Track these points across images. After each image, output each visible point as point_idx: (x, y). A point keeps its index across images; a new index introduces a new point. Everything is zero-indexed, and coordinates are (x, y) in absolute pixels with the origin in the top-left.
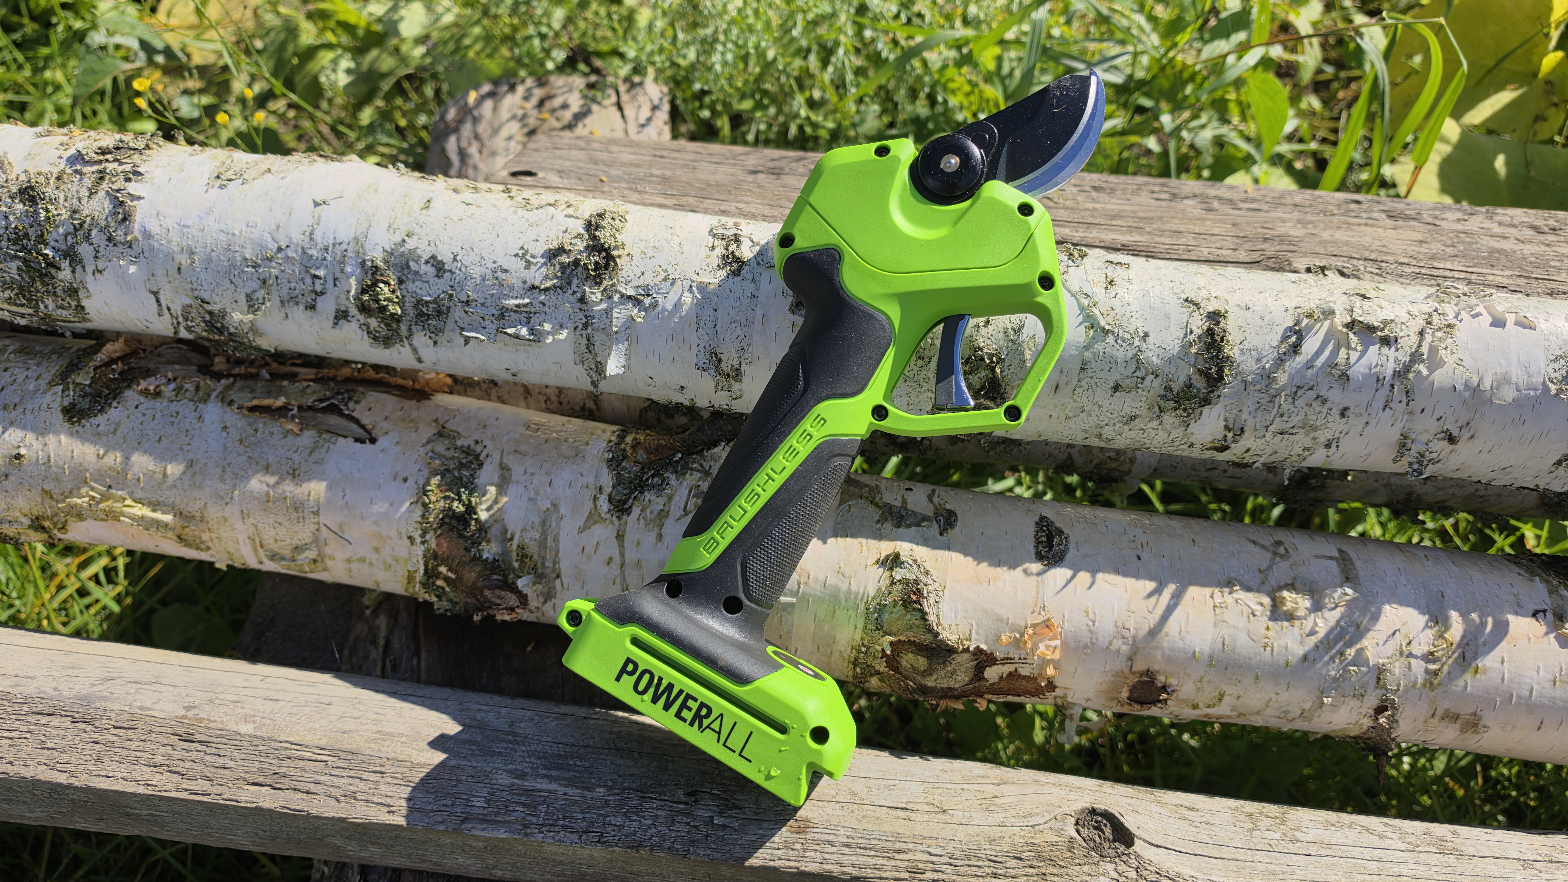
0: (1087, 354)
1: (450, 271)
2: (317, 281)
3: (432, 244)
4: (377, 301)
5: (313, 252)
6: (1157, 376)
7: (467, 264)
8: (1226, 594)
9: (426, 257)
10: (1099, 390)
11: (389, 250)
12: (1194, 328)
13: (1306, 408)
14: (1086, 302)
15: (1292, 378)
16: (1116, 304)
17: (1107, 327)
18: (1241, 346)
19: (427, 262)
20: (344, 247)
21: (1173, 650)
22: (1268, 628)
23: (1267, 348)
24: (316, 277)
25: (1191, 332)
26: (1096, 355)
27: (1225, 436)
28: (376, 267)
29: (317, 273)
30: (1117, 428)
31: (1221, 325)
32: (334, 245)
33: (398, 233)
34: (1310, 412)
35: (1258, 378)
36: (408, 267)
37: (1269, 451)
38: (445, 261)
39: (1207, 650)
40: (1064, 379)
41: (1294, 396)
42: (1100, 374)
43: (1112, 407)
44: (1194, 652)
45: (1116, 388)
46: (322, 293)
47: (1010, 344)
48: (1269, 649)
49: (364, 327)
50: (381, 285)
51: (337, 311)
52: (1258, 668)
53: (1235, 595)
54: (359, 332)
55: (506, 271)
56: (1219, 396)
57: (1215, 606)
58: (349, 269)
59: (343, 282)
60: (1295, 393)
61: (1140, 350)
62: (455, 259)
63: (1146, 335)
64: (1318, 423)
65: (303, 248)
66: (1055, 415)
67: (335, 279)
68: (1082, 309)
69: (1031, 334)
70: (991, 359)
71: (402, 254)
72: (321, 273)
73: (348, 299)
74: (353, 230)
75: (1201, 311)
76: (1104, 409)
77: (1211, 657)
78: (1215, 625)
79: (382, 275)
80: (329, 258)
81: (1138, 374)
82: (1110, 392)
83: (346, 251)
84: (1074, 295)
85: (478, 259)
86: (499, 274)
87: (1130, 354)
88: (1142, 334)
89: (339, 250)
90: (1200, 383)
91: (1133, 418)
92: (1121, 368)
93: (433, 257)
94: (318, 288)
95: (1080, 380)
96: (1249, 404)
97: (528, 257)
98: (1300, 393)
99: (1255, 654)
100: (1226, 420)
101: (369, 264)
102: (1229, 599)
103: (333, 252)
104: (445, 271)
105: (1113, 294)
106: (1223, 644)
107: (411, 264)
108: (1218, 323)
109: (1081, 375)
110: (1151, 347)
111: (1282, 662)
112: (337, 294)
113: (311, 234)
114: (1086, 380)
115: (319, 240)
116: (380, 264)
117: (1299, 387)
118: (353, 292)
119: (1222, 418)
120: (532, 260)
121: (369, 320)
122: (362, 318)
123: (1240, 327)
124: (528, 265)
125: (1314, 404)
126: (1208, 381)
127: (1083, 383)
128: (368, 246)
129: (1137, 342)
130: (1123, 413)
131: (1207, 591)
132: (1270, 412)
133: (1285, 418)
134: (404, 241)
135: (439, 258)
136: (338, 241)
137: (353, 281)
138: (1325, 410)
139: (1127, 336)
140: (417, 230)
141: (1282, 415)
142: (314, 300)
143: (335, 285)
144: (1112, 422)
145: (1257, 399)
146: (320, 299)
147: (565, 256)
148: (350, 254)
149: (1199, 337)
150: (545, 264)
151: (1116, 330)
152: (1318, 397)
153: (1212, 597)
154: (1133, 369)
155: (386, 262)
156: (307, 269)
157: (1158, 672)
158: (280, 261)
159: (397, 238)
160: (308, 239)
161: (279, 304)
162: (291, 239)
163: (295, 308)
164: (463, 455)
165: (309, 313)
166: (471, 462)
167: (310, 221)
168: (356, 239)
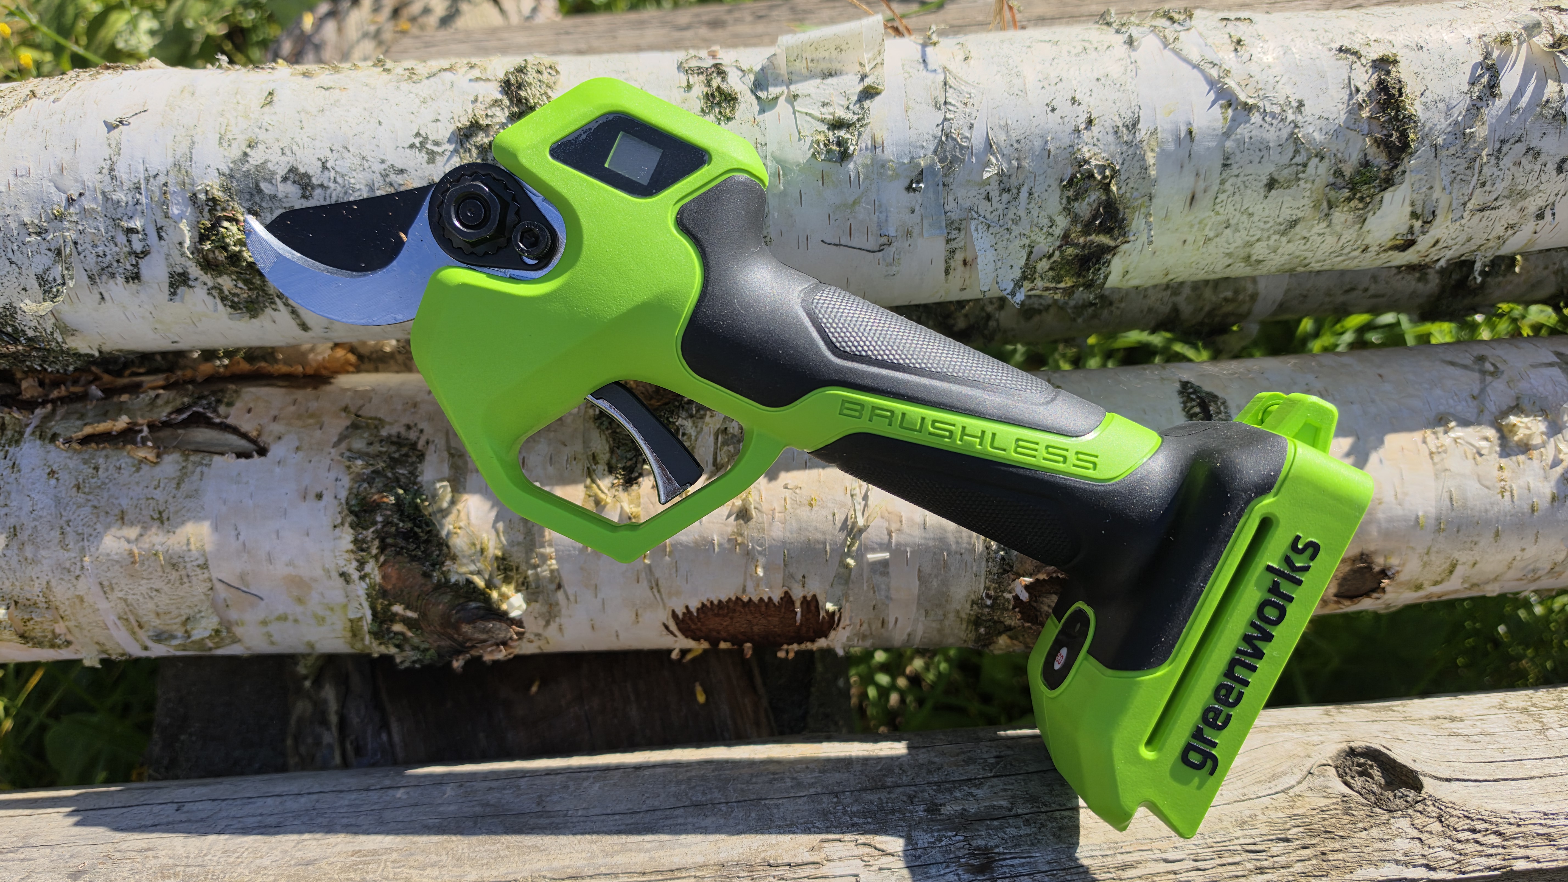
0: (1229, 144)
1: (321, 186)
2: (134, 238)
3: (288, 152)
4: (225, 247)
5: (120, 196)
6: (1322, 158)
7: (344, 171)
8: (1441, 435)
9: (281, 171)
10: (1249, 191)
11: (227, 172)
12: (1360, 85)
13: (1514, 169)
14: (1214, 73)
15: (1493, 130)
16: (1253, 68)
17: (1250, 101)
18: (1423, 99)
19: (285, 179)
20: (162, 179)
21: (1390, 520)
22: (1501, 468)
23: (1455, 95)
24: (130, 231)
25: (1358, 91)
26: (1241, 142)
27: (1412, 227)
28: (214, 200)
29: (131, 225)
30: (1271, 242)
31: (1394, 74)
32: (147, 180)
33: (235, 145)
34: (1519, 172)
35: (1451, 138)
36: (260, 191)
37: (1463, 237)
38: (310, 172)
39: (1432, 511)
40: (1201, 185)
41: (1498, 155)
42: (1250, 169)
43: (1267, 212)
44: (1417, 518)
45: (1271, 184)
46: (145, 253)
47: (1125, 148)
48: (1507, 494)
49: (214, 292)
50: (226, 224)
51: (171, 275)
52: (1498, 521)
53: (1452, 434)
54: (209, 300)
55: (402, 171)
56: (1404, 172)
57: (1431, 453)
58: (175, 211)
59: (170, 231)
60: (1499, 150)
61: (1296, 126)
62: (324, 167)
63: (1301, 104)
64: (1529, 187)
65: (103, 193)
66: (1190, 239)
67: (159, 230)
68: (1212, 83)
69: (1152, 129)
70: (1102, 172)
71: (247, 175)
72: (137, 223)
73: (183, 254)
74: (170, 153)
75: (1363, 60)
76: (1256, 218)
77: (1438, 520)
78: (1437, 476)
79: (224, 210)
80: (143, 200)
81: (1298, 159)
82: (1263, 192)
83: (165, 184)
84: (1196, 66)
85: (358, 161)
86: (393, 177)
87: (1285, 133)
88: (1295, 104)
89: (155, 186)
90: (1380, 159)
91: (1294, 223)
92: (1274, 155)
93: (293, 170)
94: (138, 246)
95: (1223, 182)
96: (1442, 175)
97: (429, 146)
98: (1505, 149)
99: (1492, 504)
100: (1413, 204)
101: (202, 196)
102: (1446, 440)
103: (147, 190)
104: (313, 188)
105: (1246, 56)
106: (1451, 499)
107: (263, 185)
108: (1388, 73)
109: (1224, 175)
110: (1309, 119)
111: (1526, 508)
112: (165, 250)
113: (111, 170)
114: (1232, 180)
115: (124, 177)
116: (218, 194)
117: (1503, 142)
118: (187, 243)
119: (1407, 202)
120: (435, 149)
121: (220, 280)
122: (208, 279)
123: (1417, 74)
124: (432, 157)
125: (1524, 161)
126: (1390, 153)
127: (1228, 185)
128: (195, 172)
129: (1291, 117)
130: (1281, 220)
131: (1417, 436)
132: (1469, 182)
133: (1488, 188)
134: (245, 154)
135: (302, 170)
136: (152, 173)
137: (184, 226)
138: (1537, 168)
139: (1277, 110)
140: (262, 136)
141: (1483, 185)
142: (136, 265)
143: (160, 238)
144: (1266, 235)
145: (1451, 168)
146: (143, 263)
147: (481, 135)
148: (172, 188)
149: (1369, 95)
150: (456, 151)
151: (1261, 104)
152: (1529, 149)
153: (1424, 442)
154: (1291, 155)
155: (226, 189)
156: (115, 222)
157: (1375, 552)
158: (75, 218)
159: (235, 152)
160: (108, 178)
161: (86, 280)
162: (83, 183)
163: (111, 282)
164: (393, 448)
165: (133, 286)
166: (406, 455)
167: (106, 152)
168: (177, 166)
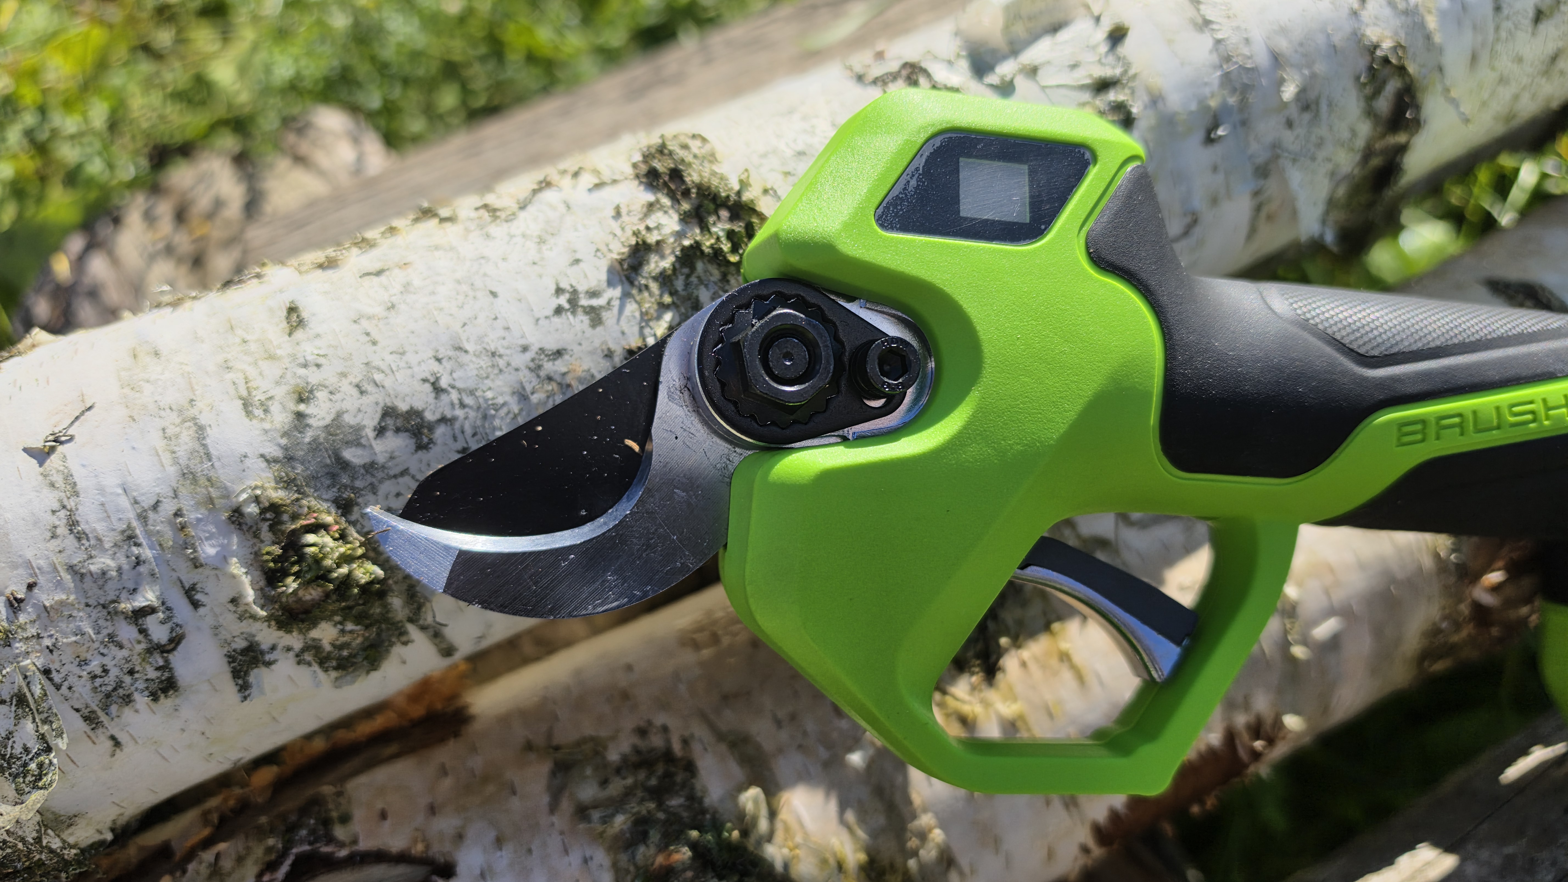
1: (443, 420)
2: (151, 623)
3: (370, 388)
4: (323, 576)
5: (103, 562)
7: (470, 384)
9: (370, 421)
10: (1519, 33)
11: (278, 453)
19: (381, 431)
20: (168, 507)
24: (140, 614)
28: (275, 508)
29: (140, 602)
30: (1534, 87)
32: (143, 517)
33: (275, 408)
36: (345, 465)
38: (419, 405)
40: (1480, 39)
42: (1517, 6)
43: (1533, 53)
45: (1538, 17)
46: (176, 641)
47: (1405, 19)
49: (308, 657)
50: (310, 538)
51: (231, 658)
54: (303, 670)
55: (559, 353)
58: (209, 550)
59: (210, 586)
62: (438, 390)
65: (71, 568)
67: (190, 593)
70: (1396, 54)
71: (315, 446)
72: (148, 596)
73: (246, 615)
74: (166, 459)
76: (1524, 63)
79: (295, 517)
80: (147, 553)
82: (1530, 30)
83: (178, 514)
85: (485, 362)
86: (549, 367)
89: (159, 522)
93: (388, 412)
94: (160, 633)
95: (1497, 30)
97: (584, 302)
101: (252, 509)
103: (149, 534)
104: (431, 427)
107: (348, 454)
109: (1498, 20)
112: (210, 621)
113: (72, 524)
114: (1504, 25)
115: (100, 528)
116: (278, 495)
118: (250, 595)
120: (595, 302)
121: (315, 634)
122: (295, 640)
124: (595, 316)
127: (1501, 32)
128: (224, 475)
134: (300, 415)
135: (403, 407)
136: (147, 502)
137: (236, 568)
140: (314, 377)
142: (166, 667)
143: (196, 605)
146: (176, 659)
147: (654, 258)
148: (191, 516)
150: (626, 295)
155: (288, 483)
156: (109, 608)
158: (32, 631)
159: (280, 418)
160: (71, 541)
161: (81, 725)
162: (29, 564)
163: (127, 712)
164: (642, 775)
165: (166, 703)
166: (668, 775)
167: (51, 499)
168: (188, 475)
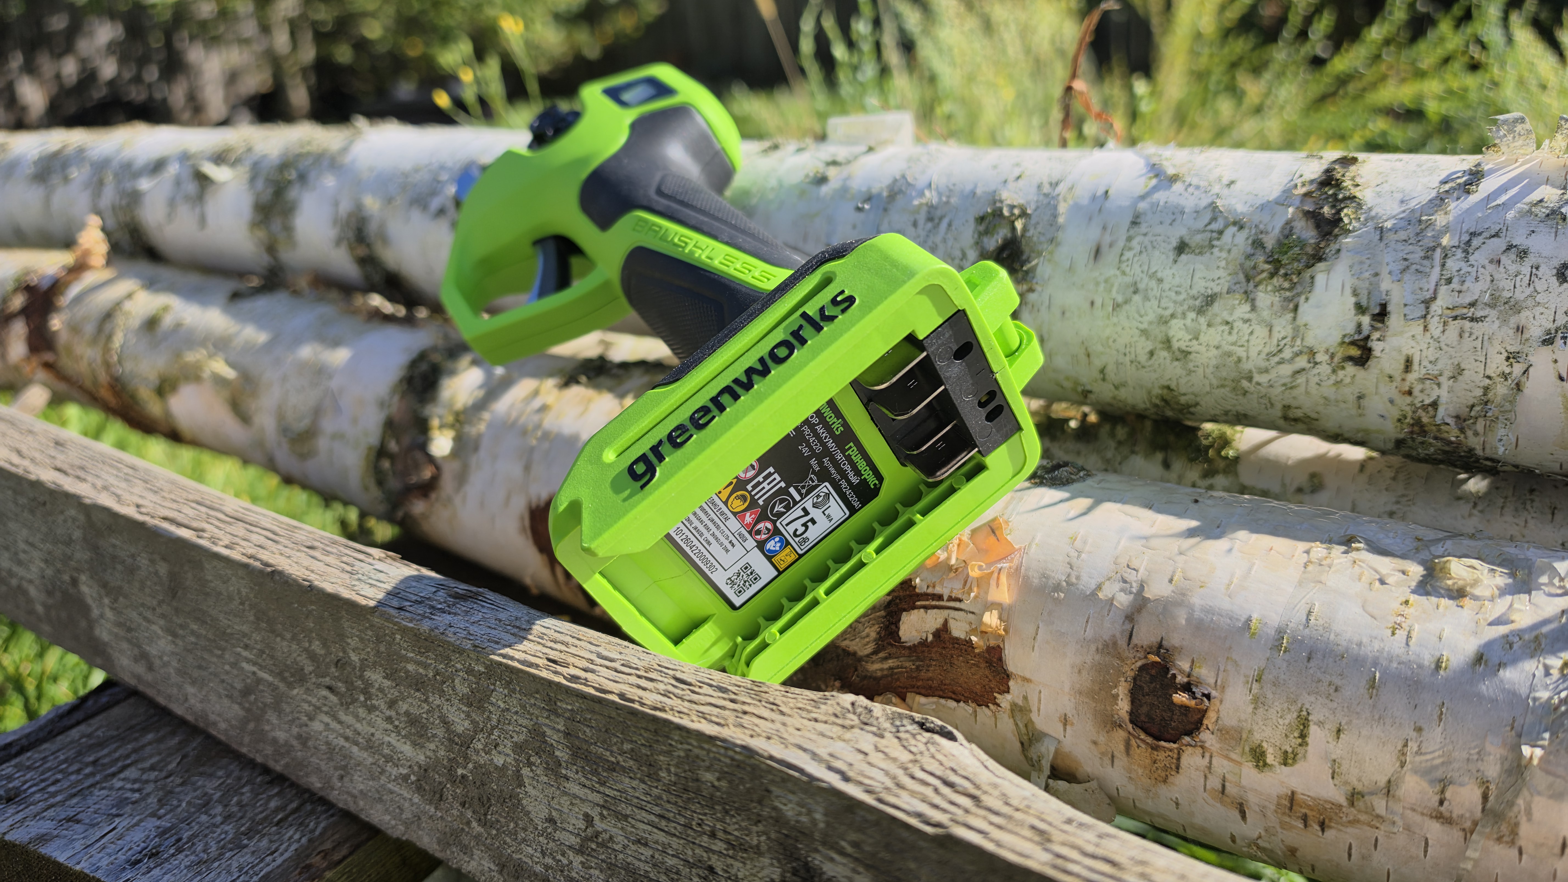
0: (1143, 206)
6: (1241, 228)
8: (1336, 552)
10: (1157, 253)
12: (1306, 173)
15: (1460, 221)
17: (1178, 175)
18: (1378, 189)
22: (1407, 602)
23: (1418, 189)
25: (1301, 177)
26: (1155, 206)
27: (1359, 325)
31: (1351, 170)
34: (1500, 274)
35: (1403, 224)
40: (1107, 239)
41: (1467, 248)
42: (1159, 229)
43: (1177, 281)
44: (1249, 619)
45: (1182, 248)
47: (1041, 197)
48: (1401, 634)
52: (1375, 664)
53: (1352, 555)
56: (1339, 251)
57: (1308, 565)
60: (1468, 243)
61: (1218, 198)
63: (1232, 183)
64: (1519, 295)
66: (1098, 303)
69: (1071, 186)
70: (1011, 212)
76: (1166, 286)
77: (1280, 632)
81: (1214, 226)
82: (1172, 255)
87: (1204, 202)
88: (1225, 183)
90: (1307, 233)
91: (1210, 300)
92: (1188, 219)
95: (1129, 239)
96: (1389, 260)
98: (1476, 242)
99: (1373, 638)
100: (1355, 293)
102: (1340, 558)
106: (1309, 613)
109: (1132, 232)
110: (1236, 194)
111: (1428, 660)
114: (1140, 239)
117: (1473, 234)
119: (1348, 291)
125: (1504, 259)
126: (1318, 226)
127: (1135, 243)
129: (1216, 190)
130: (1194, 292)
132: (1428, 275)
133: (1455, 285)
138: (1527, 271)
139: (1204, 185)
141: (1449, 281)
145: (1402, 255)
149: (1311, 179)
151: (1188, 178)
152: (1511, 247)
153: (1307, 553)
154: (1206, 221)
157: (1180, 650)
